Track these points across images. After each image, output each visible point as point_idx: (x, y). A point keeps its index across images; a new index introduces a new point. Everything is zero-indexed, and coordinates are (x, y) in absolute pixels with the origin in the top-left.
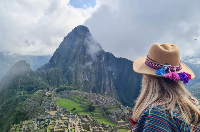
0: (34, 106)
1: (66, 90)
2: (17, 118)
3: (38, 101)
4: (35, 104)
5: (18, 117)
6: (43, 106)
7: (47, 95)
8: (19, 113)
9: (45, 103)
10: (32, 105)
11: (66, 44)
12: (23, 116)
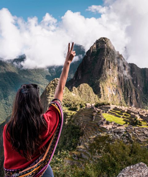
0: (86, 121)
1: (104, 105)
2: (73, 132)
3: (88, 116)
4: (86, 119)
5: (73, 130)
6: (95, 121)
7: (97, 111)
8: (74, 127)
9: (96, 118)
10: (84, 120)
11: (89, 58)
12: (78, 130)
